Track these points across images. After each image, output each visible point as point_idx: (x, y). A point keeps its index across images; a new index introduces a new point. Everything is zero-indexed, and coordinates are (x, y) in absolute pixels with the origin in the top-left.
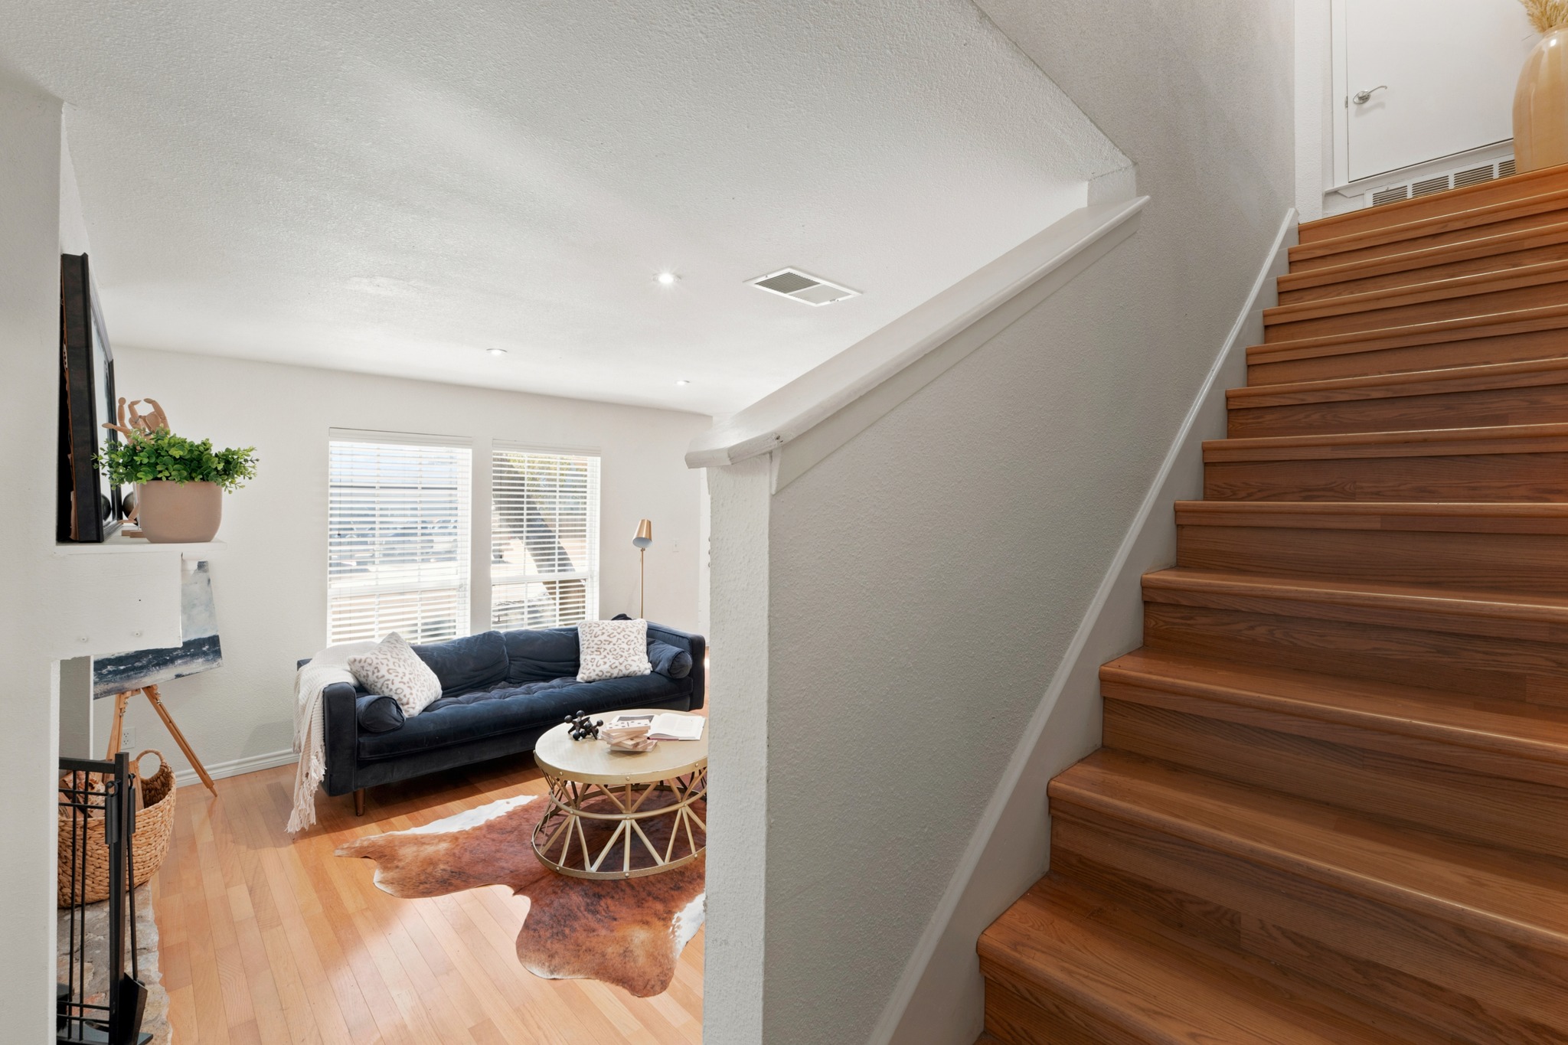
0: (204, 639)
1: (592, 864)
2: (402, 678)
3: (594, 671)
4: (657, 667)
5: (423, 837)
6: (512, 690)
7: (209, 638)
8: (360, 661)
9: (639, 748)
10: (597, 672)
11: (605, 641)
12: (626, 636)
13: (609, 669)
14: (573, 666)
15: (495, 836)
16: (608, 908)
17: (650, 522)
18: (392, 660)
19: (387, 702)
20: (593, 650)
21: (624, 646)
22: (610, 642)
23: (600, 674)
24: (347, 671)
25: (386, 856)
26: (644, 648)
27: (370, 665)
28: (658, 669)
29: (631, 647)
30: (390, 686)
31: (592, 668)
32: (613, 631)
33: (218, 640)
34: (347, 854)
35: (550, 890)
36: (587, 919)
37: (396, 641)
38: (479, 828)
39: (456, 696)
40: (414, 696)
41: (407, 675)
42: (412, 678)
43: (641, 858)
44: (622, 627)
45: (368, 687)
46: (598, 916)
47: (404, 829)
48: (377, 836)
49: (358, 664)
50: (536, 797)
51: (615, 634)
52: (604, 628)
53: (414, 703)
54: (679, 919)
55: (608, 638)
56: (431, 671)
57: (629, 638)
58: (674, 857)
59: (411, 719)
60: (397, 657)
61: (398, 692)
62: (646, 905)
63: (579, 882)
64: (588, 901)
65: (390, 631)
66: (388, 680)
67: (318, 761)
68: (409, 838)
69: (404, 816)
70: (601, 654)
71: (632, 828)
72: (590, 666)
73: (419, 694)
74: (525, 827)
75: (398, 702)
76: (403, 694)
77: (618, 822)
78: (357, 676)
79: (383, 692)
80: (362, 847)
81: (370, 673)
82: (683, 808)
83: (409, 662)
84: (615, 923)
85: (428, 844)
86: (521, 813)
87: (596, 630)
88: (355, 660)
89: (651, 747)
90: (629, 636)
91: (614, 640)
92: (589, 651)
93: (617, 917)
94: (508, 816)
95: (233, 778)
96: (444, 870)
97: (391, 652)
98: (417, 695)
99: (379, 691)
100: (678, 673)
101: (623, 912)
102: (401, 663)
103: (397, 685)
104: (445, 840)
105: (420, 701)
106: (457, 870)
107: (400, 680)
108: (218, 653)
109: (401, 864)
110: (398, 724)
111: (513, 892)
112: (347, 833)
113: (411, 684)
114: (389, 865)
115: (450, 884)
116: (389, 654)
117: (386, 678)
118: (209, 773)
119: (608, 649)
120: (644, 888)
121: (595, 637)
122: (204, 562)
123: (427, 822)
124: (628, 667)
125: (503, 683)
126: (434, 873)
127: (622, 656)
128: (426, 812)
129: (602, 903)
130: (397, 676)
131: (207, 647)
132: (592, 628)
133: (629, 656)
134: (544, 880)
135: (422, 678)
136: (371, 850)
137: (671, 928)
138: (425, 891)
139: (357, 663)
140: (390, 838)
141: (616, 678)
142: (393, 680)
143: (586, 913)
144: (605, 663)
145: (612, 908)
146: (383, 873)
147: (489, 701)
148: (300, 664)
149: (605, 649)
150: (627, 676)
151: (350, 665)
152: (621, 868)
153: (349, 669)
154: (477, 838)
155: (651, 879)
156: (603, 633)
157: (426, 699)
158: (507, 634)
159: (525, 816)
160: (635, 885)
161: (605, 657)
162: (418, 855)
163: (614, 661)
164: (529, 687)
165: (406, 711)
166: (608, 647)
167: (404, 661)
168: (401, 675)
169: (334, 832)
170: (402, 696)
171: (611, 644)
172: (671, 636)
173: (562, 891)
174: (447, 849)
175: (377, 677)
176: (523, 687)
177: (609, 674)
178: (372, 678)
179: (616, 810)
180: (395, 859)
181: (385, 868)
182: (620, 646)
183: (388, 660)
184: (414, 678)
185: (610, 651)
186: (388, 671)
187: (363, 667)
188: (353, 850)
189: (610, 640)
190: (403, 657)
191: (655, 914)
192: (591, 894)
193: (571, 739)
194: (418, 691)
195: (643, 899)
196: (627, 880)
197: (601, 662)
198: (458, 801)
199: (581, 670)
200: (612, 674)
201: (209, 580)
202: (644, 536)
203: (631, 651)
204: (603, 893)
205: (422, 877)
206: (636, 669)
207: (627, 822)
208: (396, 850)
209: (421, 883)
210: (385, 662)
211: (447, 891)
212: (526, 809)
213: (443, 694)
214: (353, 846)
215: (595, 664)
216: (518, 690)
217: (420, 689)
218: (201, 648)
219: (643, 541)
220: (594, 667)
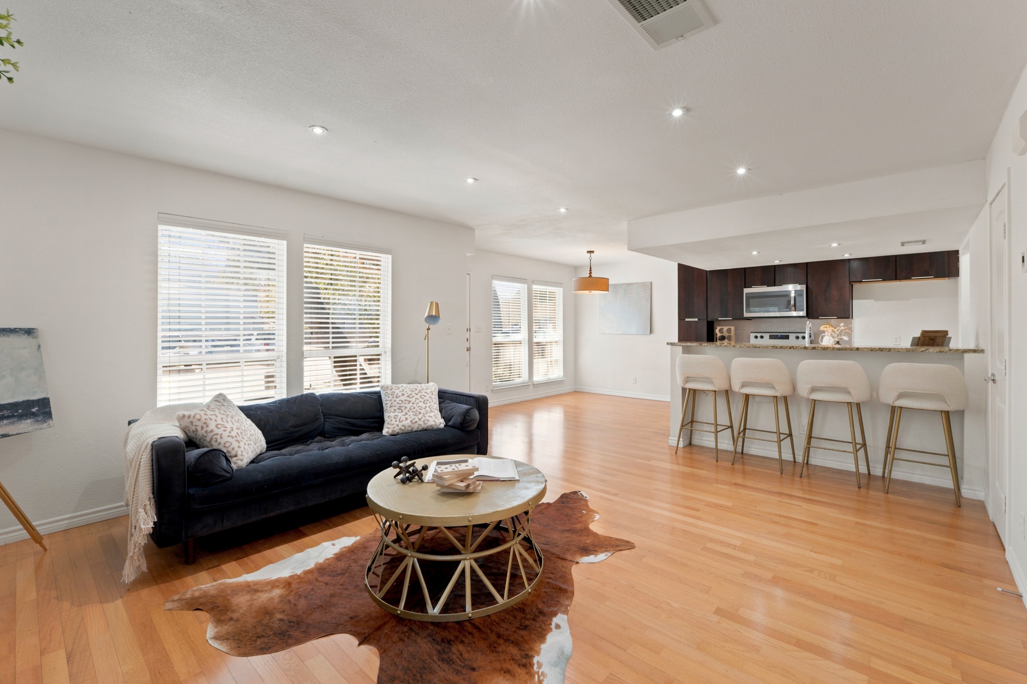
0: (33, 401)
1: (434, 606)
2: (230, 432)
3: (398, 425)
4: (450, 421)
5: (256, 583)
6: (328, 443)
7: (38, 401)
8: (189, 417)
9: (471, 489)
10: (400, 426)
11: (405, 400)
12: (423, 397)
13: (410, 424)
14: (379, 422)
15: (327, 579)
16: (461, 655)
17: (438, 304)
18: (220, 416)
19: (217, 454)
20: (395, 408)
21: (421, 404)
22: (410, 402)
23: (403, 428)
24: (176, 426)
25: (219, 607)
26: (437, 406)
27: (199, 420)
28: (450, 423)
29: (428, 405)
30: (219, 440)
31: (395, 423)
32: (411, 392)
33: (49, 402)
34: (178, 607)
35: (395, 637)
36: (444, 671)
37: (224, 400)
38: (310, 572)
39: (279, 449)
40: (242, 449)
41: (235, 429)
42: (239, 433)
43: (482, 597)
44: (418, 389)
45: (198, 442)
46: (454, 666)
47: (236, 576)
48: (208, 585)
49: (188, 420)
50: (358, 538)
51: (413, 394)
52: (403, 390)
53: (242, 455)
54: (540, 666)
55: (408, 399)
56: (256, 427)
57: (425, 398)
58: (511, 594)
59: (240, 470)
60: (224, 413)
61: (227, 445)
62: (500, 649)
63: (423, 625)
64: (439, 648)
65: (217, 393)
66: (217, 434)
67: (146, 514)
68: (241, 586)
69: (235, 562)
70: (402, 411)
71: (471, 567)
72: (393, 422)
73: (246, 447)
74: (355, 568)
75: (227, 455)
76: (232, 447)
77: (457, 563)
78: (187, 431)
79: (212, 445)
80: (193, 598)
81: (199, 428)
82: (515, 546)
83: (236, 418)
84: (475, 673)
85: (262, 591)
86: (348, 555)
87: (397, 391)
88: (184, 416)
89: (480, 488)
90: (425, 396)
91: (413, 400)
92: (392, 409)
93: (475, 665)
94: (336, 558)
95: (66, 531)
96: (281, 620)
97: (219, 409)
98: (245, 448)
99: (208, 445)
100: (467, 426)
101: (479, 659)
102: (229, 419)
103: (225, 439)
104: (277, 586)
105: (248, 453)
106: (294, 619)
107: (228, 434)
108: (48, 415)
109: (235, 616)
110: (229, 475)
111: (357, 643)
112: (177, 583)
113: (239, 438)
114: (222, 618)
115: (290, 636)
116: (217, 411)
117: (215, 433)
118: (38, 529)
119: (408, 407)
120: (491, 630)
121: (397, 397)
122: (33, 329)
123: (257, 568)
124: (426, 422)
125: (319, 438)
126: (271, 625)
127: (420, 413)
128: (256, 557)
129: (454, 649)
130: (225, 431)
131: (36, 408)
132: (393, 390)
133: (427, 413)
134: (387, 626)
135: (249, 433)
136: (202, 601)
137: (536, 676)
138: (263, 646)
139: (186, 419)
140: (222, 587)
141: (416, 431)
142: (221, 434)
143: (440, 663)
144: (407, 419)
145: (466, 655)
146: (216, 628)
147: (311, 453)
148: (130, 423)
149: (406, 408)
150: (426, 430)
151: (178, 420)
152: (463, 608)
153: (178, 425)
154: (309, 582)
155: (494, 618)
156: (403, 395)
157: (252, 452)
158: (321, 396)
159: (352, 558)
160: (481, 626)
161: (406, 414)
162: (251, 605)
163: (414, 417)
164: (342, 441)
165: (235, 463)
166: (408, 406)
167: (232, 417)
168: (229, 429)
169: (164, 583)
170: (230, 449)
171: (411, 403)
172: (458, 396)
173: (408, 638)
174: (281, 596)
175: (206, 432)
176: (337, 441)
177: (410, 429)
178: (201, 432)
179: (455, 551)
180: (228, 610)
181: (219, 621)
182: (418, 405)
183: (217, 416)
184: (241, 433)
185: (411, 409)
186: (217, 426)
187: (192, 422)
188: (184, 602)
189: (410, 399)
190: (230, 414)
191: (513, 659)
192: (440, 640)
193: (398, 483)
194: (245, 444)
195: (495, 642)
196: (470, 620)
197: (403, 418)
198: (286, 545)
199: (386, 425)
200: (413, 428)
201: (39, 346)
202: (434, 314)
203: (428, 409)
204: (451, 637)
205: (259, 630)
206: (433, 423)
207: (467, 562)
208: (228, 600)
209: (258, 637)
210: (213, 418)
211: (289, 645)
212: (351, 551)
213: (267, 448)
214: (184, 597)
215: (398, 420)
216: (333, 443)
217: (247, 443)
218: (30, 409)
219: (433, 318)
220: (398, 423)
